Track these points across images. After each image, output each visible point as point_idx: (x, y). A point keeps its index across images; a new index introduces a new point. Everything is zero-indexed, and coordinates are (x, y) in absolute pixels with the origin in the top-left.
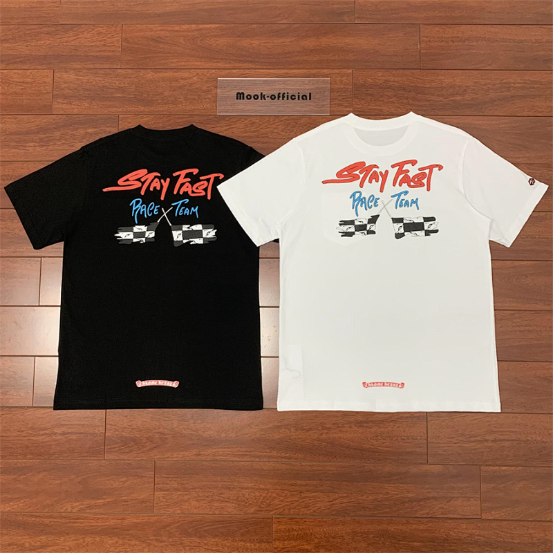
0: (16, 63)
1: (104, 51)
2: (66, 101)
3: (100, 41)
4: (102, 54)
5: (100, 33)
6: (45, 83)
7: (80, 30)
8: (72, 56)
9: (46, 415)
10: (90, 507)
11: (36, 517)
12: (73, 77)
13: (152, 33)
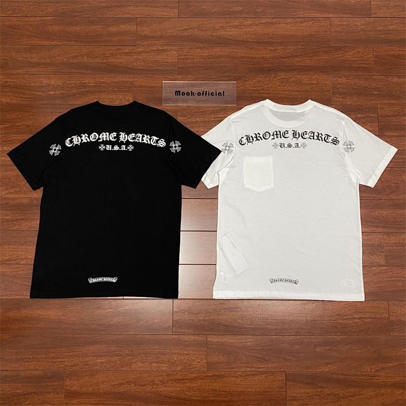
0: (304, 71)
1: (363, 64)
2: (341, 96)
3: (359, 57)
4: (362, 65)
5: (359, 52)
6: (326, 84)
7: (346, 50)
8: (341, 67)
9: (347, 306)
10: (383, 369)
11: (346, 375)
12: (344, 80)
13: (394, 52)
